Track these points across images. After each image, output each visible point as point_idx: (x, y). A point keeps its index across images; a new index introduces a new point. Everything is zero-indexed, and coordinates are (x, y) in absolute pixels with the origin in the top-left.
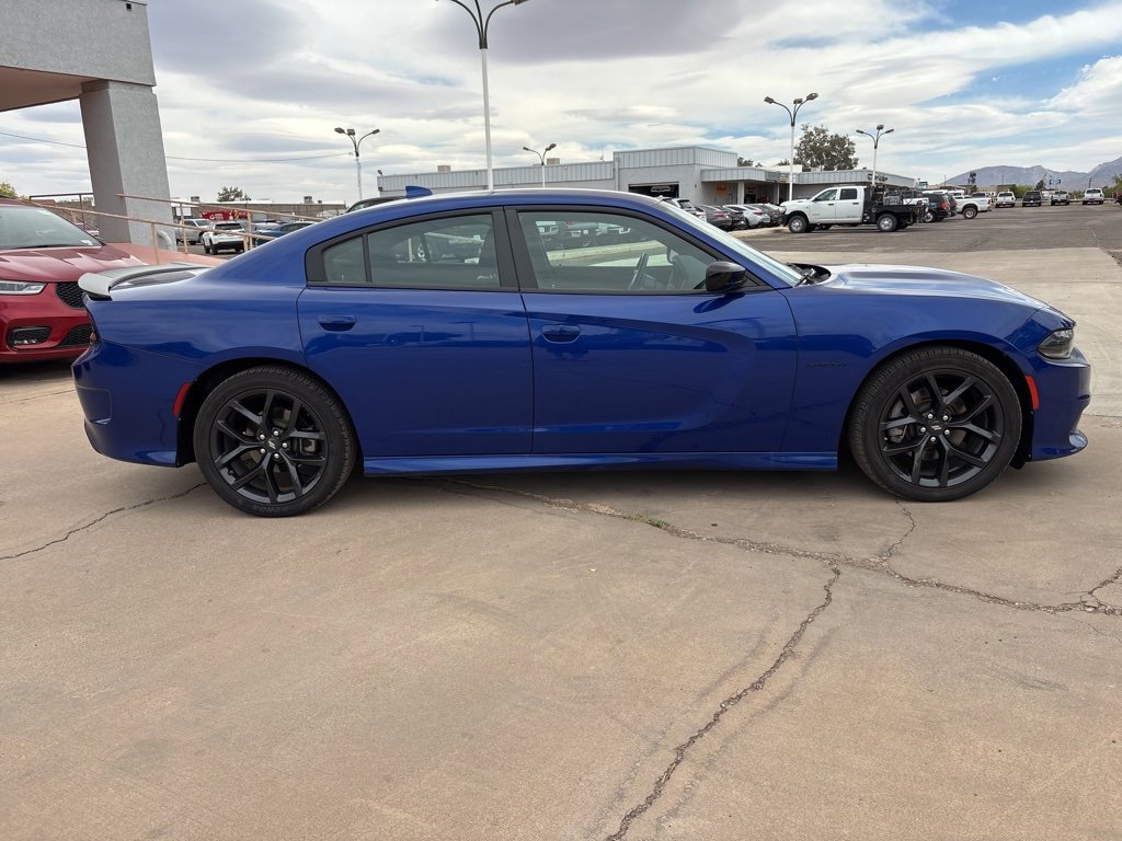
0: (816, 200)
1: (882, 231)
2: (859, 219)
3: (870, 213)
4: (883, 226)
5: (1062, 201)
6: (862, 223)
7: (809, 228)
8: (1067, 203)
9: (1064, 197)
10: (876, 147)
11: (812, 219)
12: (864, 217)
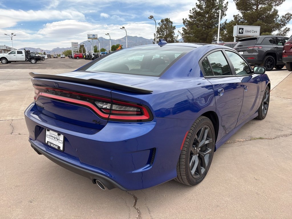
0: (9, 54)
1: (32, 63)
2: (25, 60)
3: (28, 58)
4: (32, 62)
5: (56, 57)
6: (26, 61)
7: (8, 62)
8: (57, 57)
9: (56, 56)
10: (12, 39)
11: (9, 60)
12: (26, 59)
